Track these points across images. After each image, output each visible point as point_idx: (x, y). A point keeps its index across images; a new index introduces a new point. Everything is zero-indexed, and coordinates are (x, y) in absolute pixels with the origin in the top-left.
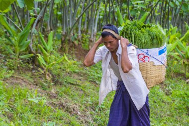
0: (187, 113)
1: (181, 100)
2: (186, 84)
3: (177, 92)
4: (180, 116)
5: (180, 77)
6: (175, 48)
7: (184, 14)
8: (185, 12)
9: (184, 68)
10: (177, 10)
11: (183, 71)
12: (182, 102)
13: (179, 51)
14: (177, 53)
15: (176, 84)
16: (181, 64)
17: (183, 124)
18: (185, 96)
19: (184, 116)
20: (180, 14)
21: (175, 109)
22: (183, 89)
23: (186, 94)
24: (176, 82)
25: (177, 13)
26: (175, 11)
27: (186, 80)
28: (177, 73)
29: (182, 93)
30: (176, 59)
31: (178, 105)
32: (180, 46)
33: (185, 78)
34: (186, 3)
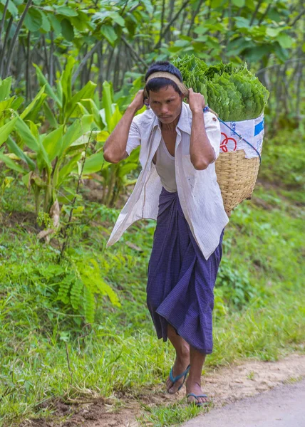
0: (41, 328)
1: (22, 291)
2: (37, 243)
3: (14, 267)
4: (19, 339)
5: (23, 224)
6: (8, 141)
7: (32, 38)
8: (36, 34)
9: (32, 197)
10: (13, 28)
11: (30, 207)
12: (27, 296)
13: (20, 149)
14: (12, 156)
15: (10, 243)
16: (24, 187)
17: (26, 360)
18: (35, 278)
19: (31, 337)
20: (21, 39)
21: (7, 316)
22: (30, 258)
23: (38, 273)
24: (11, 238)
25: (11, 36)
26: (8, 31)
27: (37, 233)
28: (14, 211)
29: (26, 271)
30: (12, 173)
31: (16, 305)
32: (21, 135)
33: (36, 226)
34: (37, 8)
